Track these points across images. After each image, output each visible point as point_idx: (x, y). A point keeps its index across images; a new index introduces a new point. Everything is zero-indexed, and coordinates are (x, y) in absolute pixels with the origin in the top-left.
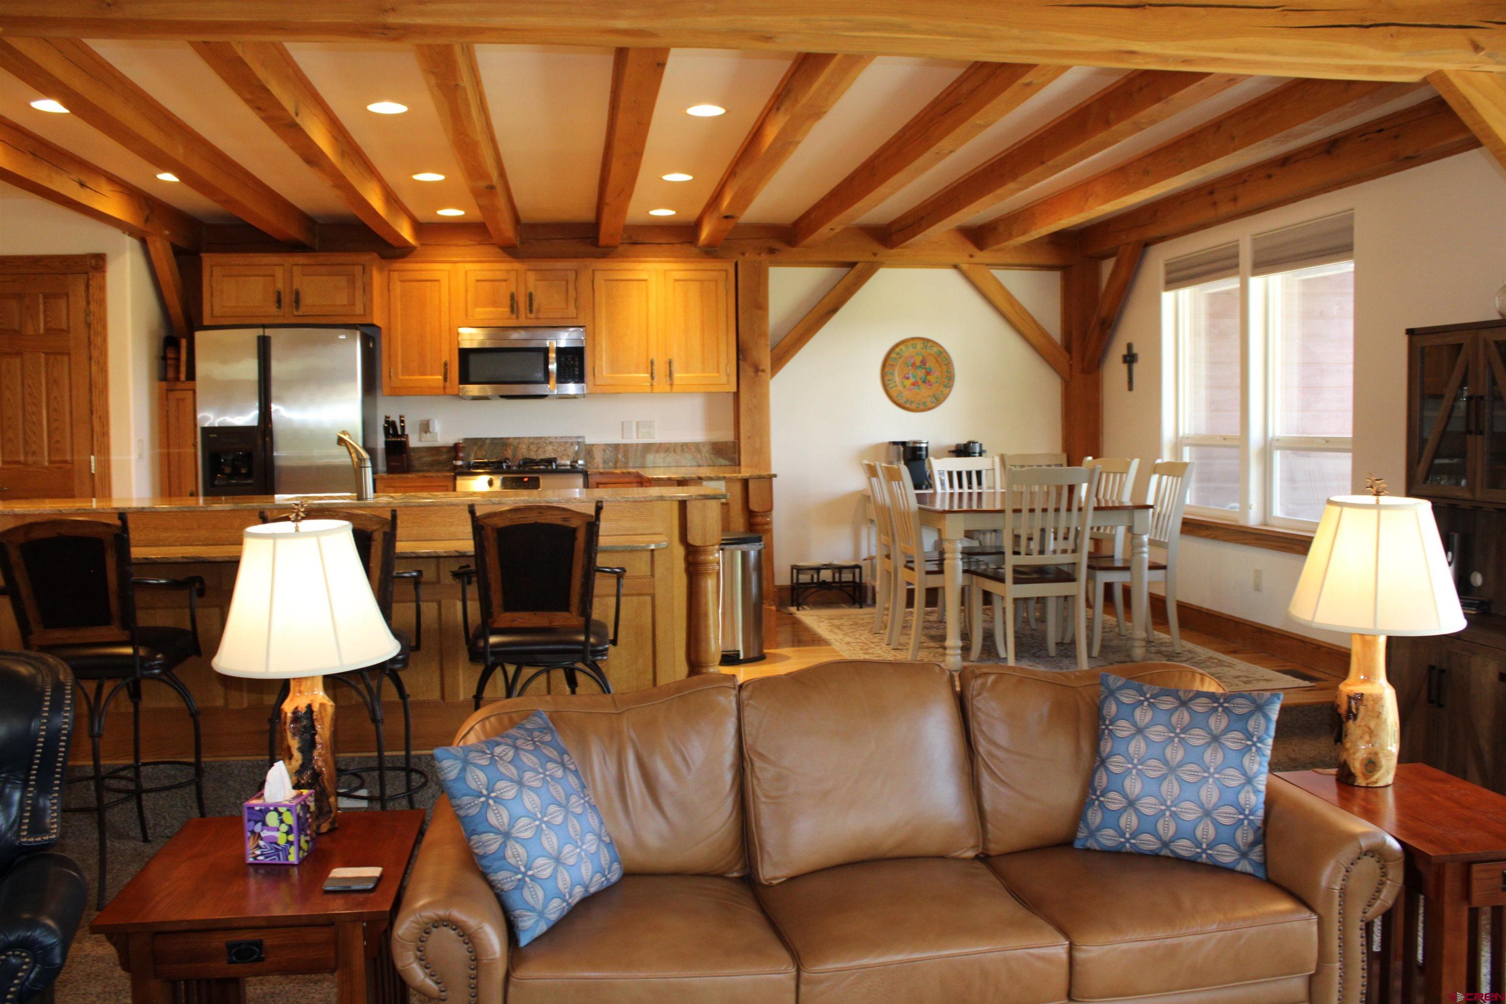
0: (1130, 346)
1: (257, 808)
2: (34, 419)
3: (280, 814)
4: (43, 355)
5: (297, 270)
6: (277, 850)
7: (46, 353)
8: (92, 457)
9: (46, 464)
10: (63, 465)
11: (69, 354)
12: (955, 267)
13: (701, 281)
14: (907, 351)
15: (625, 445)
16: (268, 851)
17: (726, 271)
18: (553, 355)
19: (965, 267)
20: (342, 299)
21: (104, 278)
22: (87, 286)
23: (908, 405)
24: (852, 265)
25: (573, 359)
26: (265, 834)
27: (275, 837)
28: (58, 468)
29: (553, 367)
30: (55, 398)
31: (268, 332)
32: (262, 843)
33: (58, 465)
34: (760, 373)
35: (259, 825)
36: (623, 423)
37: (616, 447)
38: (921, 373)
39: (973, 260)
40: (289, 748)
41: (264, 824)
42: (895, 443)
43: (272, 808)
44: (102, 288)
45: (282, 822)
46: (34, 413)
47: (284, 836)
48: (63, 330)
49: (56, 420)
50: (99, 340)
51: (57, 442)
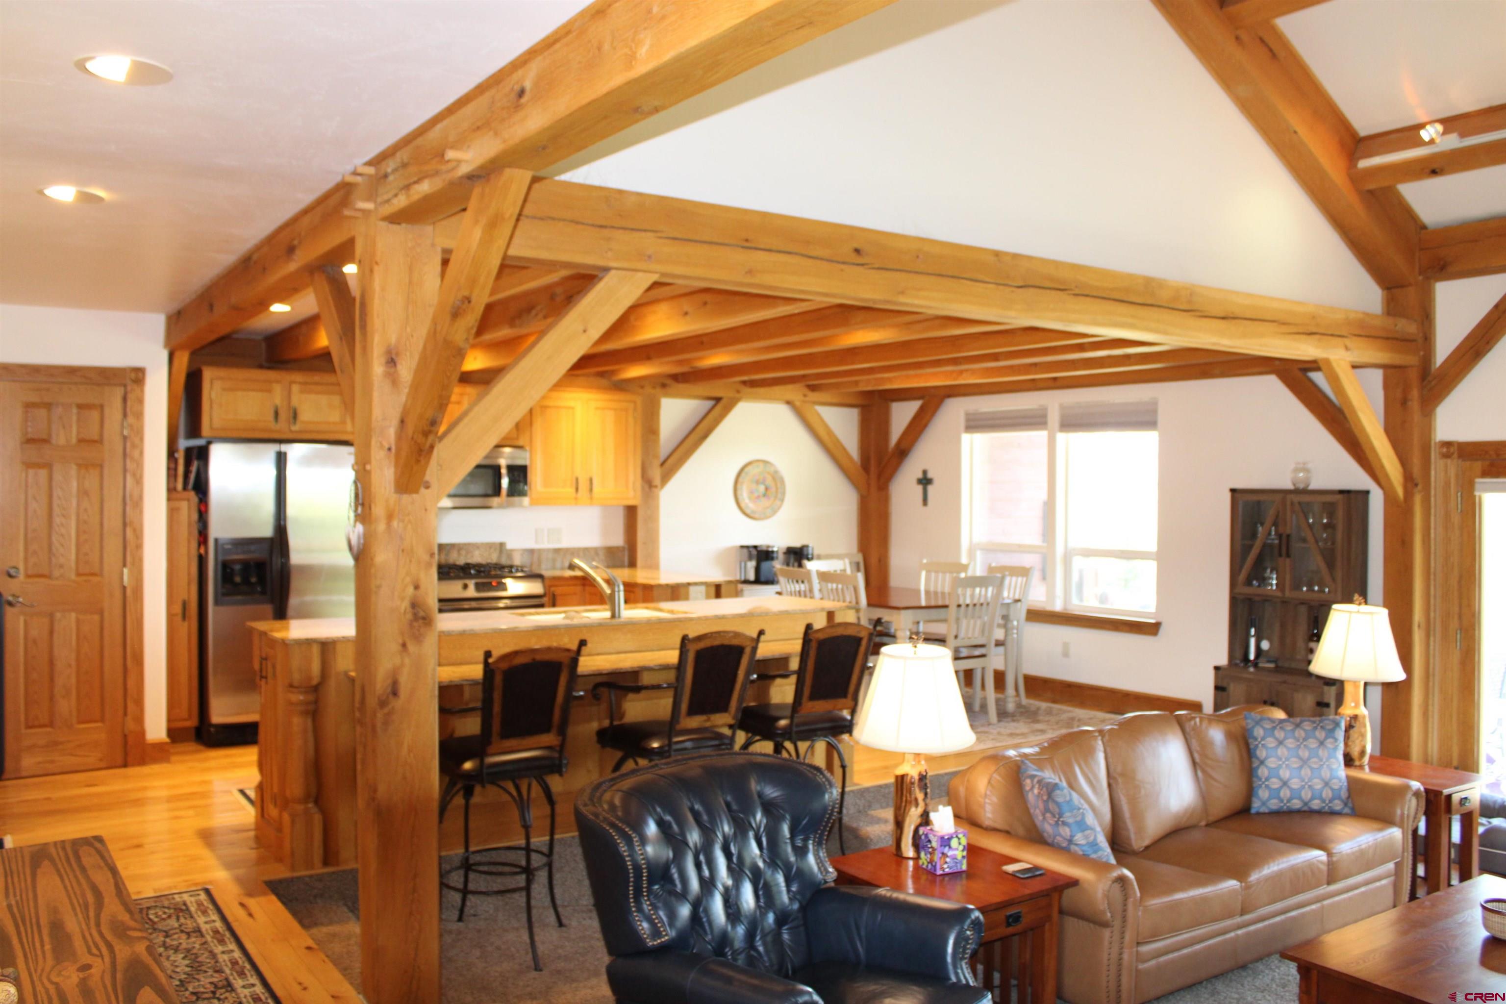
0: (925, 472)
1: (946, 837)
2: (63, 531)
3: (959, 839)
4: (74, 467)
5: (295, 388)
6: (957, 863)
7: (79, 466)
8: (126, 571)
9: (73, 576)
10: (90, 578)
11: (101, 466)
12: (788, 403)
13: (615, 410)
14: (753, 471)
15: (540, 550)
16: (951, 864)
17: (635, 402)
18: (504, 471)
19: (798, 403)
20: (335, 416)
21: (142, 391)
22: (125, 399)
23: (752, 515)
24: (718, 400)
25: (519, 476)
26: (950, 853)
27: (955, 855)
28: (85, 581)
29: (505, 482)
30: (86, 510)
31: (284, 448)
32: (948, 860)
33: (85, 578)
34: (654, 490)
35: (947, 848)
36: (536, 531)
37: (532, 552)
38: (762, 488)
39: (807, 399)
40: (916, 800)
41: (950, 847)
42: (742, 547)
43: (955, 836)
44: (141, 401)
45: (960, 844)
46: (62, 525)
47: (961, 852)
48: (95, 441)
49: (85, 532)
50: (136, 454)
51: (86, 554)
